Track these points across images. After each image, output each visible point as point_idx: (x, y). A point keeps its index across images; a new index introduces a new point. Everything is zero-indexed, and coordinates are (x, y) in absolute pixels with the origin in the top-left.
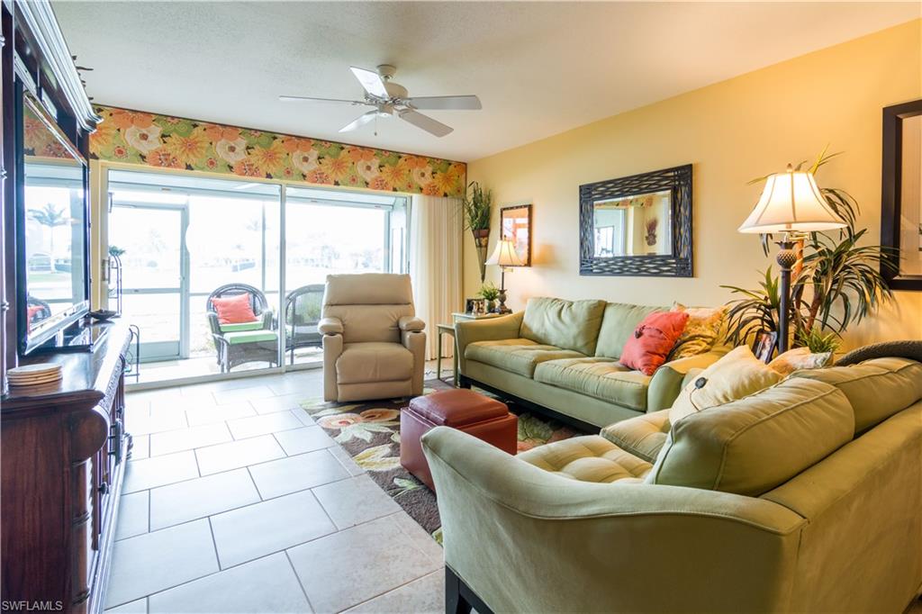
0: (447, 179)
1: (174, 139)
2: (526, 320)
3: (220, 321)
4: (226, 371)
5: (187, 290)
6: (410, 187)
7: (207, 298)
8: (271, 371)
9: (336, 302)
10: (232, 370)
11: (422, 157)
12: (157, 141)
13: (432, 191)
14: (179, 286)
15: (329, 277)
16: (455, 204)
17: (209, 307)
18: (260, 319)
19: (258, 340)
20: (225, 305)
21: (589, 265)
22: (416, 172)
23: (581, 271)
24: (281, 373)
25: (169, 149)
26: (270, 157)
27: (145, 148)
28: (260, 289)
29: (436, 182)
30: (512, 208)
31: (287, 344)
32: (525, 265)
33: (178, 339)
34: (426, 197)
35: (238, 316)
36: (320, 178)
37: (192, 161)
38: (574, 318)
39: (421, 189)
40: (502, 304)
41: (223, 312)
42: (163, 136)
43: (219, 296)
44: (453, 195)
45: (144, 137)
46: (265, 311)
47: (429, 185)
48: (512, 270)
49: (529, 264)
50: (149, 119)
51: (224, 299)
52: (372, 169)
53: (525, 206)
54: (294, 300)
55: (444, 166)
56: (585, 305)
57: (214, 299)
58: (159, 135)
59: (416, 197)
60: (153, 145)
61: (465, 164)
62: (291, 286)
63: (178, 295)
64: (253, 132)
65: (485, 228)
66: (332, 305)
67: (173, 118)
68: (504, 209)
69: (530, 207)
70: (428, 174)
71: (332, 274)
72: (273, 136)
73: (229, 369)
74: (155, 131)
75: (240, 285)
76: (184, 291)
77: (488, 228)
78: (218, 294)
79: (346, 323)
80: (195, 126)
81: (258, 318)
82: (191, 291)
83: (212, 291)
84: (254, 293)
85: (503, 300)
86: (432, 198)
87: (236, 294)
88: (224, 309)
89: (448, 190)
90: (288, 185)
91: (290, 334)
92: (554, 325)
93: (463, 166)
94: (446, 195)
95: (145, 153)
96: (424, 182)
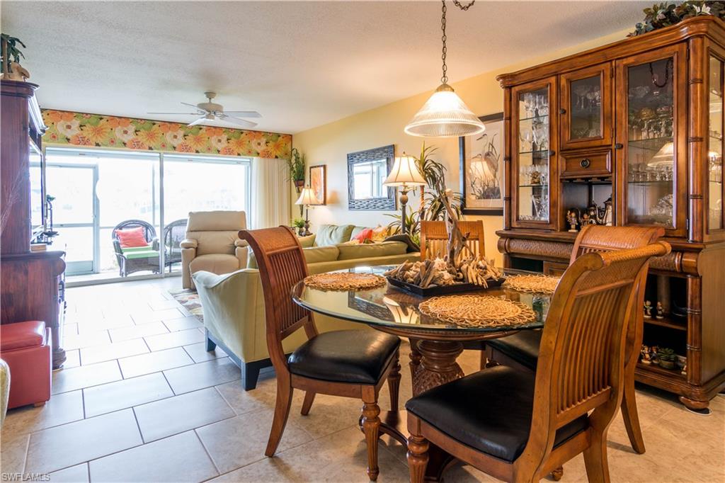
0: (277, 147)
1: (88, 128)
2: (316, 240)
3: (121, 246)
4: (124, 276)
5: (98, 225)
6: (250, 152)
7: (112, 230)
8: (156, 276)
9: (194, 229)
10: (128, 276)
11: (258, 132)
12: (76, 129)
13: (266, 155)
14: (91, 222)
15: (191, 214)
16: (283, 163)
17: (114, 237)
18: (151, 244)
19: (149, 256)
20: (124, 235)
21: (353, 205)
22: (254, 142)
23: (350, 208)
24: (162, 278)
25: (85, 134)
26: (151, 136)
27: (70, 134)
28: (151, 224)
29: (269, 149)
30: (315, 167)
31: (165, 261)
32: (322, 204)
33: (92, 259)
34: (263, 159)
35: (134, 242)
36: (185, 149)
37: (99, 140)
38: (336, 237)
39: (258, 154)
40: (307, 230)
41: (124, 240)
42: (81, 126)
43: (121, 229)
44: (282, 157)
45: (69, 127)
46: (154, 239)
47: (264, 151)
48: (314, 208)
49: (325, 203)
50: (71, 116)
51: (124, 231)
52: (222, 141)
53: (322, 166)
54: (171, 230)
55: (274, 138)
56: (343, 229)
57: (118, 230)
58: (78, 125)
59: (255, 159)
60: (75, 131)
61: (291, 135)
62: (167, 222)
63: (92, 228)
64: (139, 121)
65: (302, 180)
66: (192, 231)
67: (87, 114)
68: (312, 167)
69: (325, 167)
70: (263, 143)
71: (193, 211)
72: (153, 123)
73: (126, 275)
74: (75, 123)
75: (137, 221)
76: (95, 225)
77: (303, 180)
78: (120, 227)
79: (200, 242)
80: (101, 119)
81: (149, 244)
82: (101, 225)
83: (115, 225)
84: (147, 226)
85: (307, 228)
86: (267, 160)
87: (132, 227)
88: (124, 237)
89: (278, 153)
90: (164, 153)
91: (168, 252)
92: (327, 241)
93: (289, 137)
94: (276, 157)
95: (69, 137)
96: (260, 149)
